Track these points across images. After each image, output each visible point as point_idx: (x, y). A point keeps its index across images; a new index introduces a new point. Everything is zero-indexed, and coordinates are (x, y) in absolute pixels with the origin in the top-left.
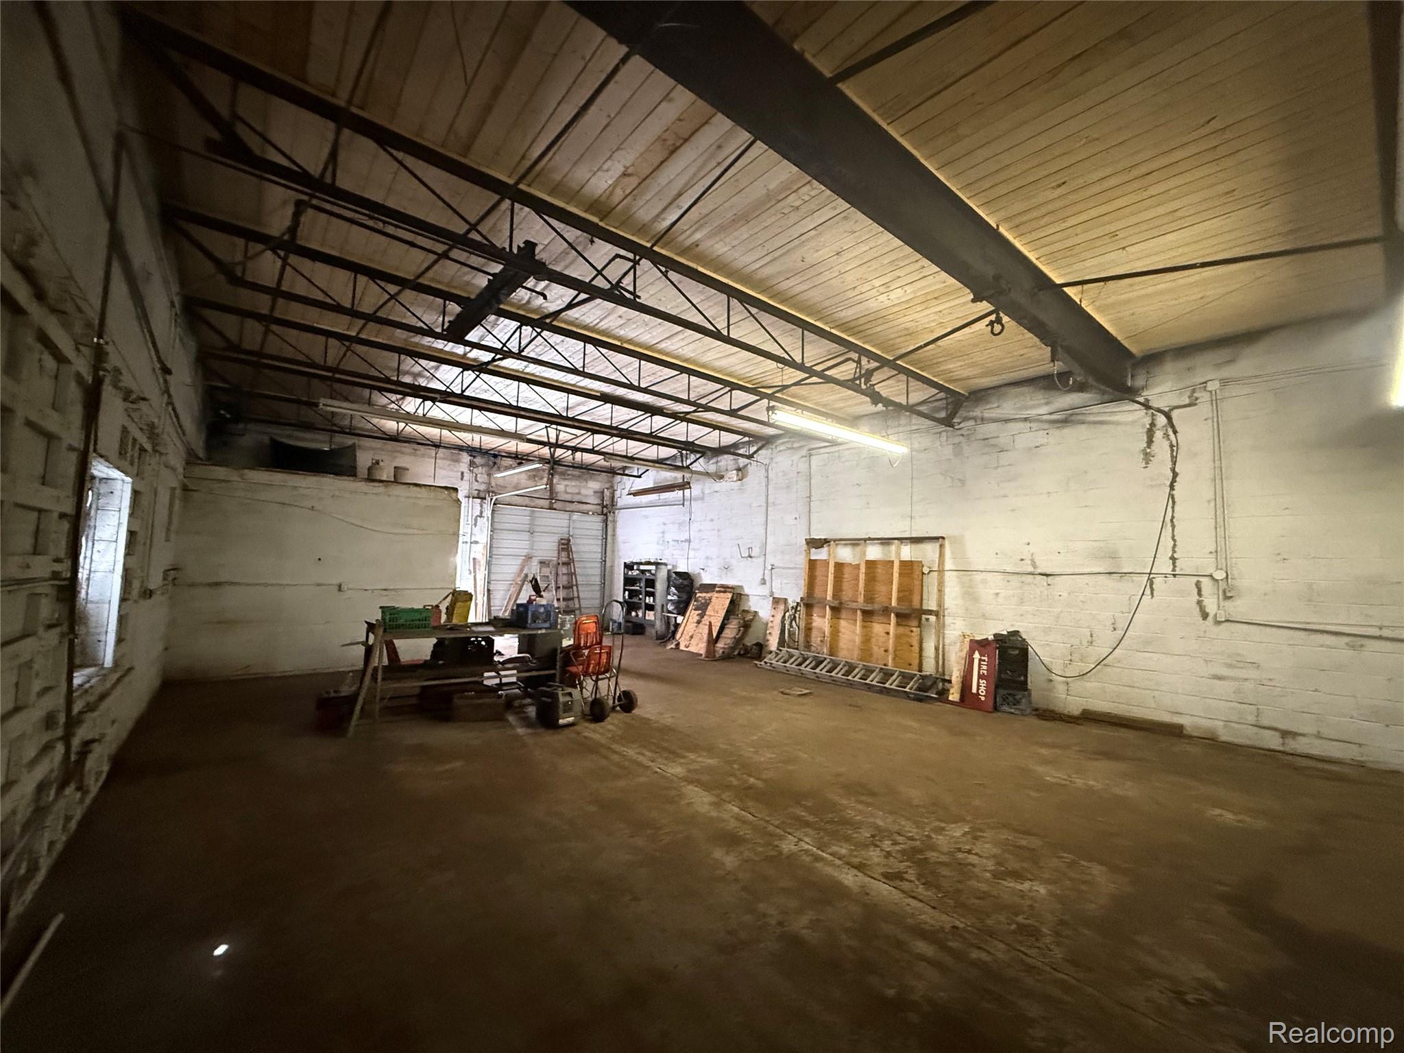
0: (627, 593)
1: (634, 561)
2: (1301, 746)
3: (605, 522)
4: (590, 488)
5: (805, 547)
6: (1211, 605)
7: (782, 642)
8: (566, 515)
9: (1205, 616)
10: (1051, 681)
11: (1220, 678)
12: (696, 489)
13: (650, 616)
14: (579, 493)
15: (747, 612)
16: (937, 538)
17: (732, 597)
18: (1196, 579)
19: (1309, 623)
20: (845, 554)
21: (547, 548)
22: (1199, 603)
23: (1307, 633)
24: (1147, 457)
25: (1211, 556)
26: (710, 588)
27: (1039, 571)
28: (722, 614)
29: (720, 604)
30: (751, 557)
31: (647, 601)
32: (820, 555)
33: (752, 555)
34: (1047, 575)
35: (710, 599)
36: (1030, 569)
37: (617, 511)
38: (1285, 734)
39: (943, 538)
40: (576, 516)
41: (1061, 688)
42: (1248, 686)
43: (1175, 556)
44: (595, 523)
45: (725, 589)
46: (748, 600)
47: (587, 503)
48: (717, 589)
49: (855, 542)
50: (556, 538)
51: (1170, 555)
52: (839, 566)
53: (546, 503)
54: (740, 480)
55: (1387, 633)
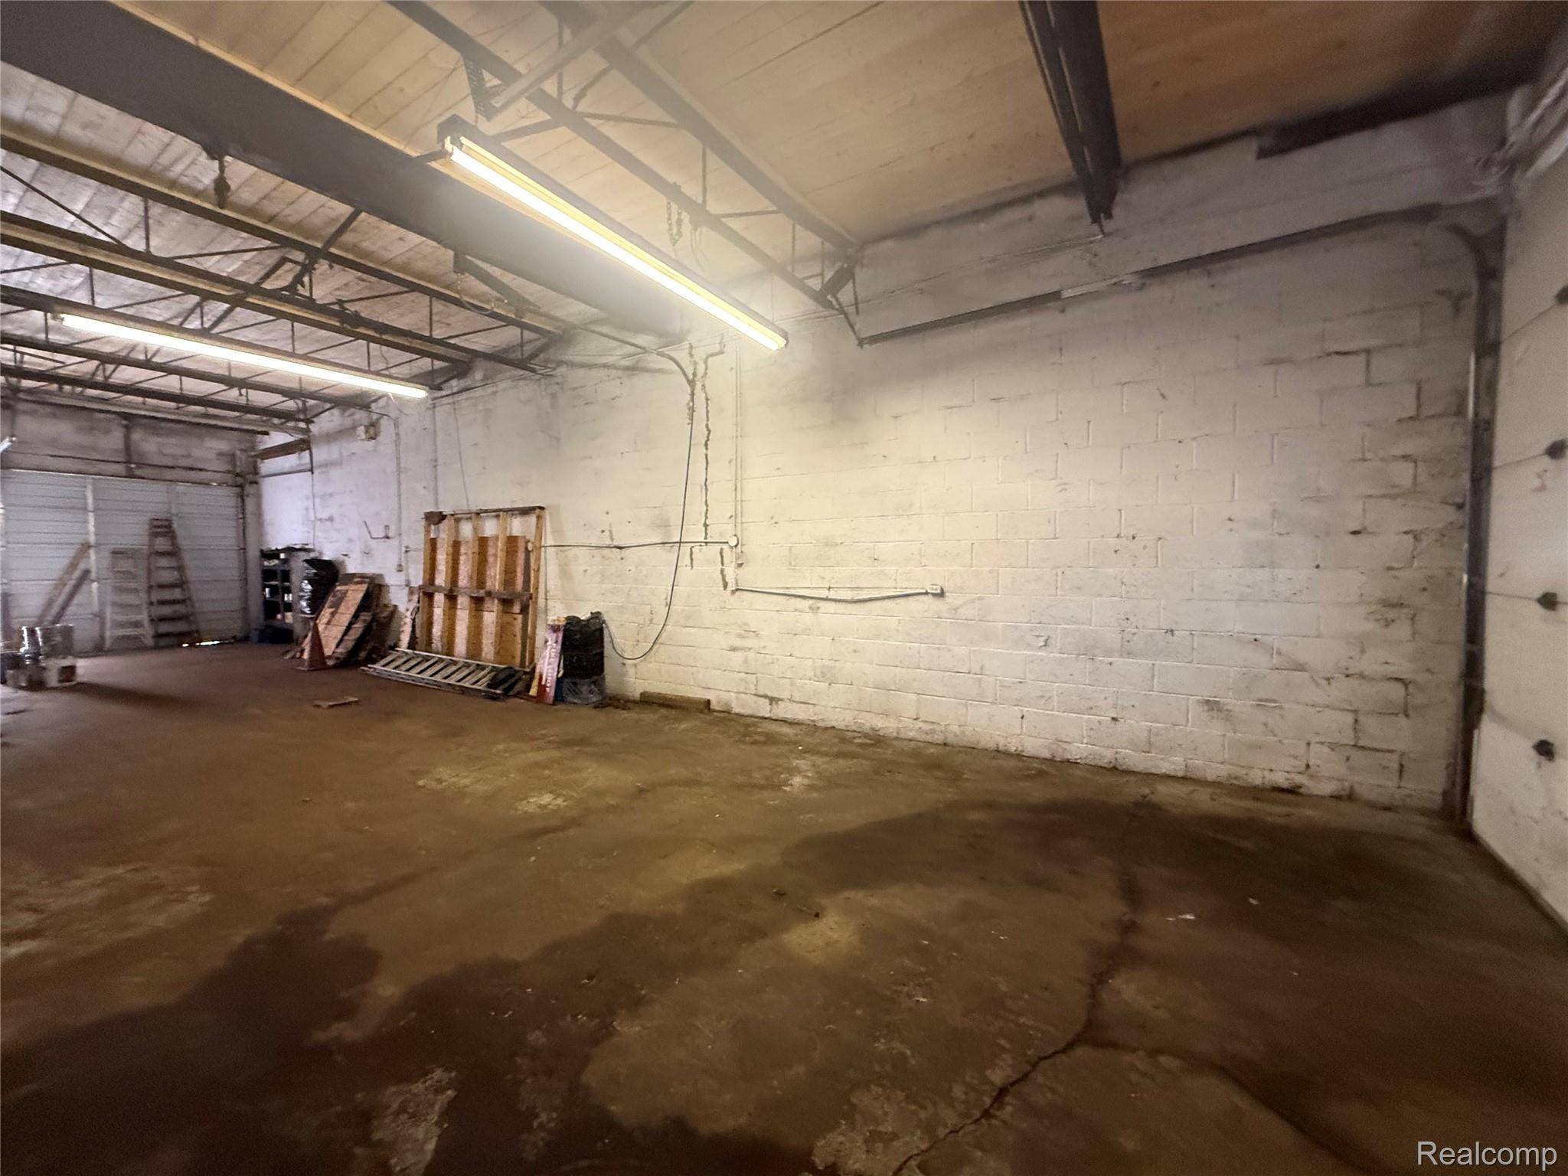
0: (267, 590)
1: (280, 548)
2: (782, 711)
3: (242, 497)
4: (210, 450)
5: (423, 523)
6: (730, 571)
7: (412, 645)
8: (161, 487)
9: (725, 586)
10: (624, 664)
11: (734, 649)
12: (320, 453)
13: (289, 617)
14: (189, 456)
15: (386, 606)
16: (533, 509)
17: (368, 588)
18: (718, 547)
19: (788, 588)
21: (133, 533)
22: (722, 571)
23: (787, 598)
24: (690, 411)
25: (730, 521)
26: (350, 578)
27: (615, 543)
28: (353, 610)
29: (355, 595)
30: (388, 538)
31: (286, 599)
32: (443, 534)
33: (390, 535)
34: (620, 548)
35: (347, 591)
36: (608, 542)
37: (261, 480)
38: (773, 700)
39: (542, 508)
40: (181, 488)
41: (631, 671)
42: (751, 655)
43: (707, 523)
44: (222, 499)
45: (363, 577)
46: (388, 592)
47: (201, 470)
48: (356, 580)
50: (146, 518)
51: (703, 522)
52: (457, 545)
53: (120, 469)
54: (373, 438)
55: (832, 594)
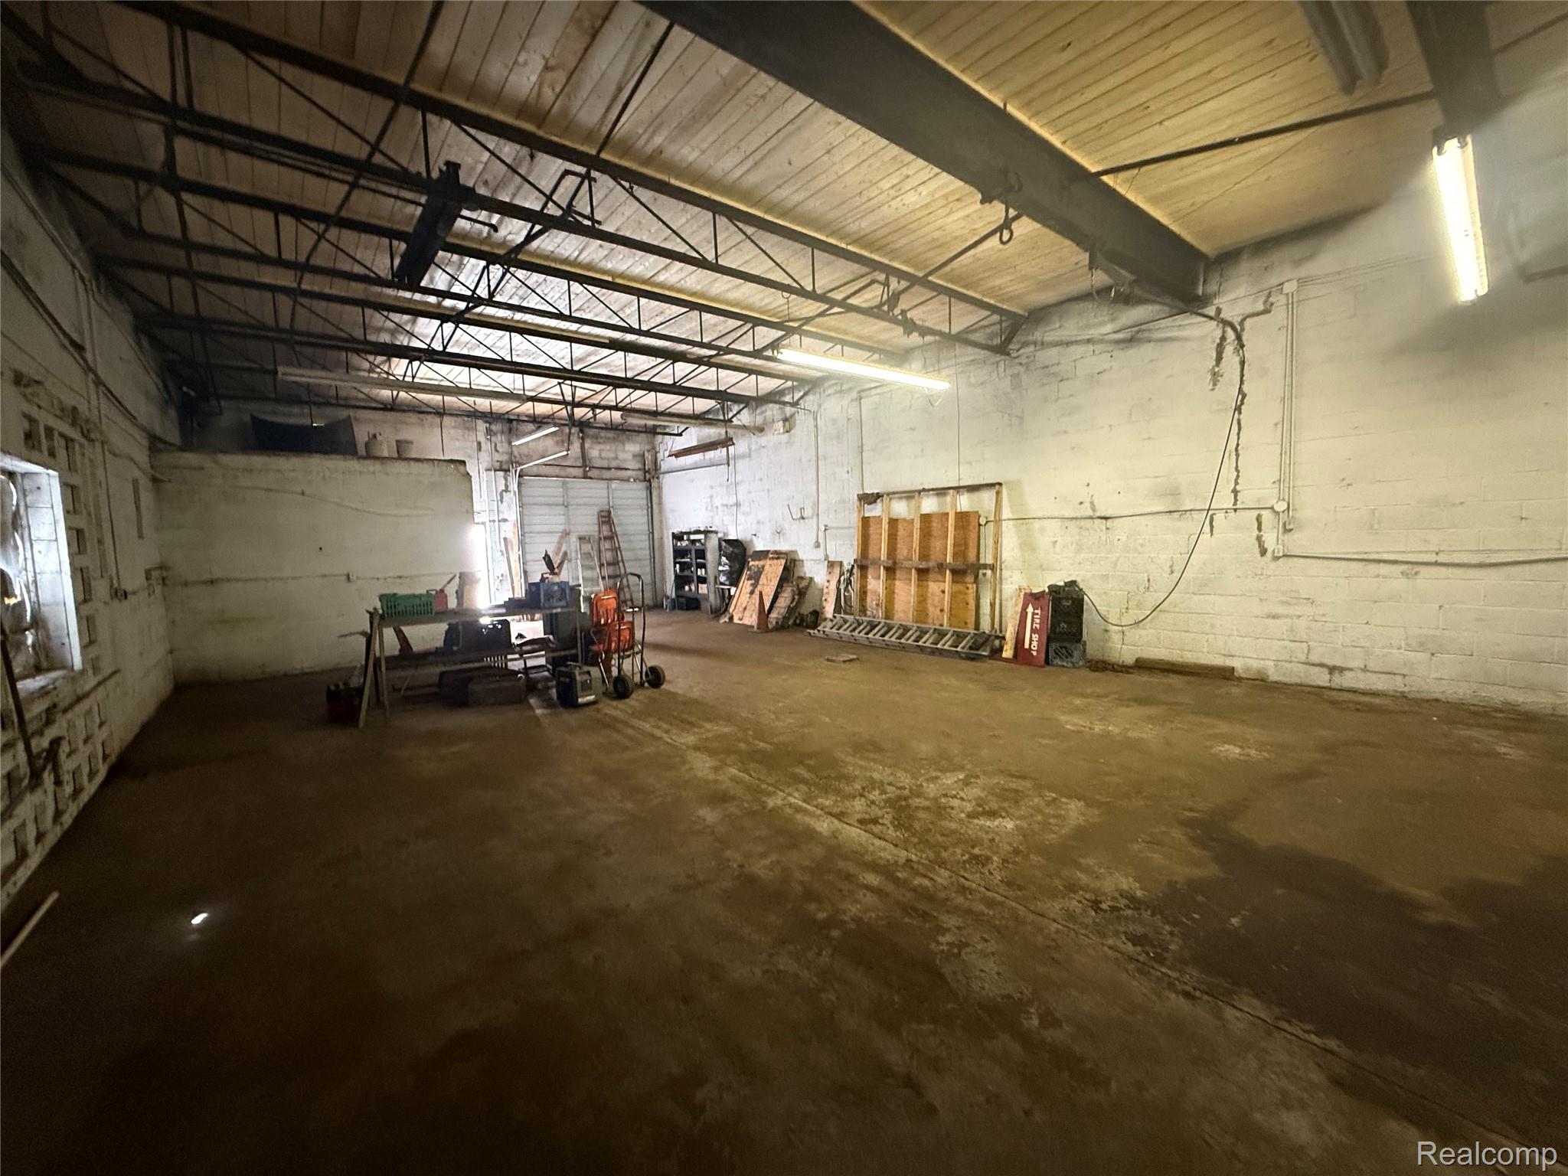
0: (678, 566)
1: (684, 531)
2: (1347, 680)
3: (650, 489)
4: (629, 451)
5: (856, 503)
6: (1270, 539)
7: (838, 609)
8: (603, 484)
9: (1263, 552)
10: (1107, 631)
11: (1274, 617)
12: (741, 446)
13: (703, 589)
14: (616, 458)
15: (802, 578)
16: (992, 485)
17: (786, 563)
18: (1255, 513)
19: (1366, 553)
20: (900, 509)
21: (586, 522)
22: (1259, 538)
23: (1364, 563)
24: (1215, 376)
25: (1274, 486)
26: (763, 555)
27: (1098, 514)
28: (775, 582)
29: (773, 571)
30: (803, 518)
31: (699, 573)
32: (875, 511)
33: (805, 516)
34: (1106, 518)
35: (763, 567)
36: (1090, 513)
37: (661, 476)
38: (1332, 670)
39: (1000, 484)
40: (614, 485)
41: (1116, 638)
42: (1302, 623)
43: (1238, 488)
44: (638, 491)
45: (778, 555)
46: (803, 566)
47: (626, 469)
48: (771, 556)
49: (910, 495)
50: (595, 510)
51: (1232, 487)
52: (893, 523)
53: (579, 472)
54: (787, 432)
55: (1442, 558)
